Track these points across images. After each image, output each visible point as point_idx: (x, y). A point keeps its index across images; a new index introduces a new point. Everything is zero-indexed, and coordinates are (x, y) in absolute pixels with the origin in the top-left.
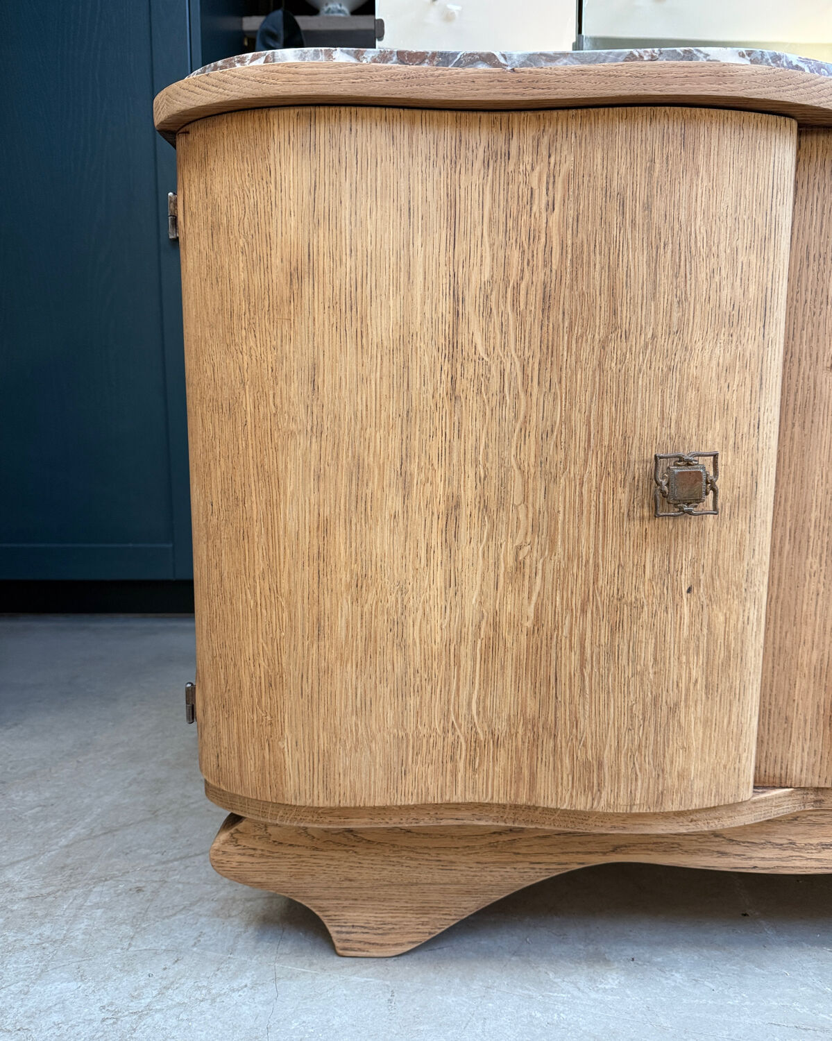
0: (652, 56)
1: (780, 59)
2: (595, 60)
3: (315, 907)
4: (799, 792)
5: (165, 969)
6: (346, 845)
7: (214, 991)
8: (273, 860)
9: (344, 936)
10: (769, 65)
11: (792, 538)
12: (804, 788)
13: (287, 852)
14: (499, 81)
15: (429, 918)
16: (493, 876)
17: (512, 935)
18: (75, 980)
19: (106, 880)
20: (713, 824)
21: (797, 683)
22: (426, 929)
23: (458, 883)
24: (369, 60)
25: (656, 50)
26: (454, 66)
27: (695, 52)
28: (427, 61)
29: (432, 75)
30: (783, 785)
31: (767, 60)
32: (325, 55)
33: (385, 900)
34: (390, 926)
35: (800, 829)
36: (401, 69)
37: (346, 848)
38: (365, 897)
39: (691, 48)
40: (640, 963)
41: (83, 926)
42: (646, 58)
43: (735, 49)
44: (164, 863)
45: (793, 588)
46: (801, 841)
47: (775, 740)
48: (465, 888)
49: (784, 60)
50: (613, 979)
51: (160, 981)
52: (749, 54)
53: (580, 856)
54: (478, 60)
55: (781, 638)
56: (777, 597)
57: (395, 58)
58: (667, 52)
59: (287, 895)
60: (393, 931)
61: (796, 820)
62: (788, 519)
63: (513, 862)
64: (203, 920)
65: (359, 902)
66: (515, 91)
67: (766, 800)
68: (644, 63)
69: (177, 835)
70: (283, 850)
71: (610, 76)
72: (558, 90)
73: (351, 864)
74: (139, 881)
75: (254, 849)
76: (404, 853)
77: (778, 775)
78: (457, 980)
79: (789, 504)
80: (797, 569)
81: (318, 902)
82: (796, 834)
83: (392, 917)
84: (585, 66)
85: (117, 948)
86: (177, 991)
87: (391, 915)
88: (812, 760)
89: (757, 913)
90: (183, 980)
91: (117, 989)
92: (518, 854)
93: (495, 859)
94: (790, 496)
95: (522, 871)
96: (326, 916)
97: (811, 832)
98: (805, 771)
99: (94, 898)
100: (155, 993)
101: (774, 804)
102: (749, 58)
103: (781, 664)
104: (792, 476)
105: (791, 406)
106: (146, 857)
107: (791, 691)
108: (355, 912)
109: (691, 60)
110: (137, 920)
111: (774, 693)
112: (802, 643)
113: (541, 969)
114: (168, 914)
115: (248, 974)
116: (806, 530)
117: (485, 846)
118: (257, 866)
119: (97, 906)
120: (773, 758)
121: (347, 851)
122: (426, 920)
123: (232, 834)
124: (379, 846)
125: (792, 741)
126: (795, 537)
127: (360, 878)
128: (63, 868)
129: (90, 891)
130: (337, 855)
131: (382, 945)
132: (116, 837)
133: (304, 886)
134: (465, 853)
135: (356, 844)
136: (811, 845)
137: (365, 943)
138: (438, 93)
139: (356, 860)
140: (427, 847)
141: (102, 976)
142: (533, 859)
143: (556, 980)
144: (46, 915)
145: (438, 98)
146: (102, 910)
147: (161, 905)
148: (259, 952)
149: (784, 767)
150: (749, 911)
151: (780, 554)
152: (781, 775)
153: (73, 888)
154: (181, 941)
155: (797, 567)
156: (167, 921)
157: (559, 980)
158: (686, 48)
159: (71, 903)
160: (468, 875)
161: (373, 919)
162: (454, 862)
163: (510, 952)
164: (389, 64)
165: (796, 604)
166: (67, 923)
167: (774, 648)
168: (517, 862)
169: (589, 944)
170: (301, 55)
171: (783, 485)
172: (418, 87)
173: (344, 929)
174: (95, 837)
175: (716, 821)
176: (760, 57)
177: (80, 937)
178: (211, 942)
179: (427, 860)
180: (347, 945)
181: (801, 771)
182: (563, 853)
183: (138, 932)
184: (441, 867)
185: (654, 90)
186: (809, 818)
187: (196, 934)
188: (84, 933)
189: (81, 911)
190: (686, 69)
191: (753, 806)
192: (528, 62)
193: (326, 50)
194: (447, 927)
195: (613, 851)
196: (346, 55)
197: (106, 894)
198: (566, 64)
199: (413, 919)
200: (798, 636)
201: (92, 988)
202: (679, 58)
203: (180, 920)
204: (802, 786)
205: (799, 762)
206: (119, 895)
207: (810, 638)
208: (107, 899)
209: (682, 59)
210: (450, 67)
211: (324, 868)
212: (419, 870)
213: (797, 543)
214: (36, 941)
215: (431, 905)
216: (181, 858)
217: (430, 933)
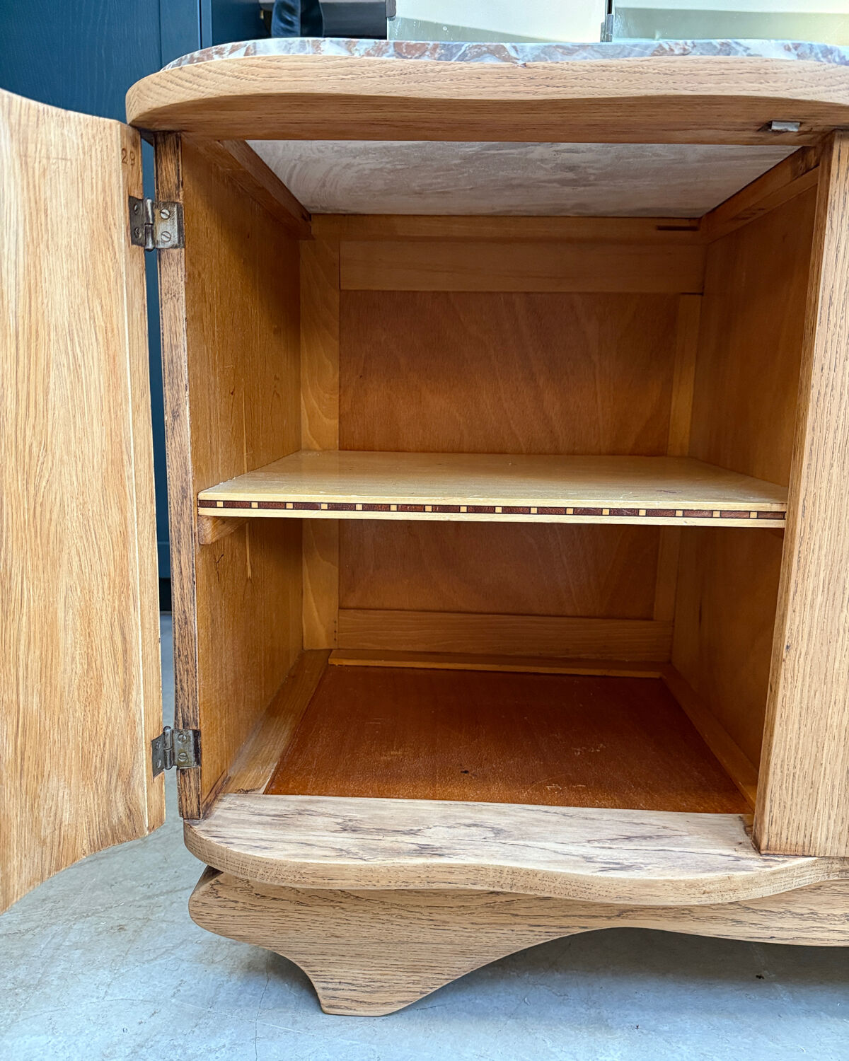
0: (685, 50)
1: (831, 53)
2: (619, 54)
3: (300, 962)
4: (823, 862)
5: (140, 1023)
6: (332, 901)
7: (190, 1052)
8: (255, 914)
9: (330, 993)
10: (819, 60)
11: (826, 589)
12: (829, 858)
13: (270, 906)
14: (508, 77)
15: (421, 977)
16: (489, 938)
17: (510, 994)
18: (46, 1033)
19: (88, 916)
20: (726, 897)
21: (826, 745)
22: (418, 988)
23: (451, 943)
24: (362, 52)
25: (689, 42)
26: (458, 60)
27: (734, 45)
28: (427, 53)
29: (432, 71)
30: (806, 854)
31: (816, 54)
32: (313, 46)
33: (373, 957)
34: (379, 984)
35: (823, 899)
36: (397, 64)
37: (332, 904)
38: (353, 953)
39: (730, 41)
40: (645, 1031)
41: (59, 969)
42: (677, 52)
43: (780, 42)
44: (149, 897)
45: (824, 644)
46: (823, 911)
47: (799, 806)
48: (458, 948)
49: (835, 54)
50: (615, 1050)
51: (134, 1037)
52: (796, 47)
53: (582, 919)
54: (485, 52)
55: (809, 697)
56: (807, 653)
57: (391, 50)
58: (701, 44)
59: (270, 949)
60: (382, 989)
61: (819, 889)
62: (822, 568)
63: (511, 924)
64: (185, 965)
65: (347, 958)
66: (526, 89)
67: (787, 870)
68: (674, 58)
69: (166, 866)
70: (265, 903)
71: (635, 72)
72: (575, 88)
73: (338, 921)
74: (123, 918)
75: (236, 902)
76: (394, 911)
77: (800, 843)
78: (448, 1047)
79: (824, 552)
80: (829, 624)
81: (303, 957)
82: (820, 904)
83: (381, 975)
84: (606, 61)
85: (92, 997)
86: (151, 1050)
87: (379, 972)
88: (839, 829)
89: (773, 975)
90: (158, 1038)
91: (88, 1045)
92: (517, 915)
93: (491, 920)
94: (825, 543)
95: (520, 933)
96: (312, 971)
97: (835, 902)
98: (830, 839)
99: (73, 937)
100: (128, 1051)
101: (795, 874)
102: (796, 52)
103: (809, 725)
104: (828, 522)
105: (830, 444)
106: (130, 890)
107: (819, 755)
108: (342, 968)
109: (728, 55)
110: (116, 964)
111: (799, 756)
112: (832, 703)
113: (538, 1035)
114: (149, 958)
115: (227, 1032)
116: (841, 581)
117: (482, 906)
118: (239, 919)
119: (76, 946)
120: (795, 825)
121: (334, 907)
122: (418, 978)
123: (212, 885)
124: (367, 903)
125: (818, 807)
126: (828, 588)
127: (348, 934)
128: (44, 900)
129: (70, 928)
130: (323, 911)
131: (370, 1004)
132: (102, 866)
133: (288, 940)
134: (459, 913)
135: (343, 900)
136: (835, 915)
137: (353, 1001)
138: (439, 91)
139: (343, 916)
140: (419, 906)
141: (75, 1029)
142: (532, 922)
143: (553, 1050)
144: (23, 955)
145: (439, 97)
146: (80, 951)
147: (143, 947)
148: (240, 1006)
149: (808, 835)
150: (764, 973)
151: (811, 607)
152: (804, 843)
153: (53, 924)
154: (160, 990)
155: (830, 621)
156: (146, 965)
157: (558, 1049)
158: (723, 41)
159: (49, 942)
160: (462, 936)
161: (361, 976)
162: (448, 922)
163: (506, 1014)
164: (384, 58)
165: (827, 661)
166: (43, 964)
167: (801, 707)
168: (515, 924)
169: (591, 1007)
170: (286, 47)
171: (818, 531)
172: (416, 84)
173: (330, 986)
174: (81, 865)
175: (731, 893)
176: (808, 51)
177: (55, 983)
178: (191, 992)
179: (418, 919)
180: (333, 1002)
181: (827, 839)
182: (564, 916)
183: (115, 979)
184: (433, 927)
185: (685, 89)
186: (833, 887)
187: (176, 983)
188: (59, 978)
189: (59, 951)
190: (723, 66)
191: (772, 878)
192: (542, 55)
193: (313, 41)
194: (439, 987)
195: (618, 916)
196: (336, 46)
197: (86, 932)
198: (585, 58)
199: (404, 978)
200: (828, 695)
201: (63, 1044)
202: (715, 52)
203: (160, 964)
204: (827, 855)
205: (825, 829)
206: (100, 933)
207: (841, 698)
208: (87, 939)
209: (718, 53)
210: (453, 61)
211: (309, 924)
212: (410, 929)
213: (831, 593)
214: (10, 986)
215: (423, 964)
216: (168, 892)
217: (421, 993)
